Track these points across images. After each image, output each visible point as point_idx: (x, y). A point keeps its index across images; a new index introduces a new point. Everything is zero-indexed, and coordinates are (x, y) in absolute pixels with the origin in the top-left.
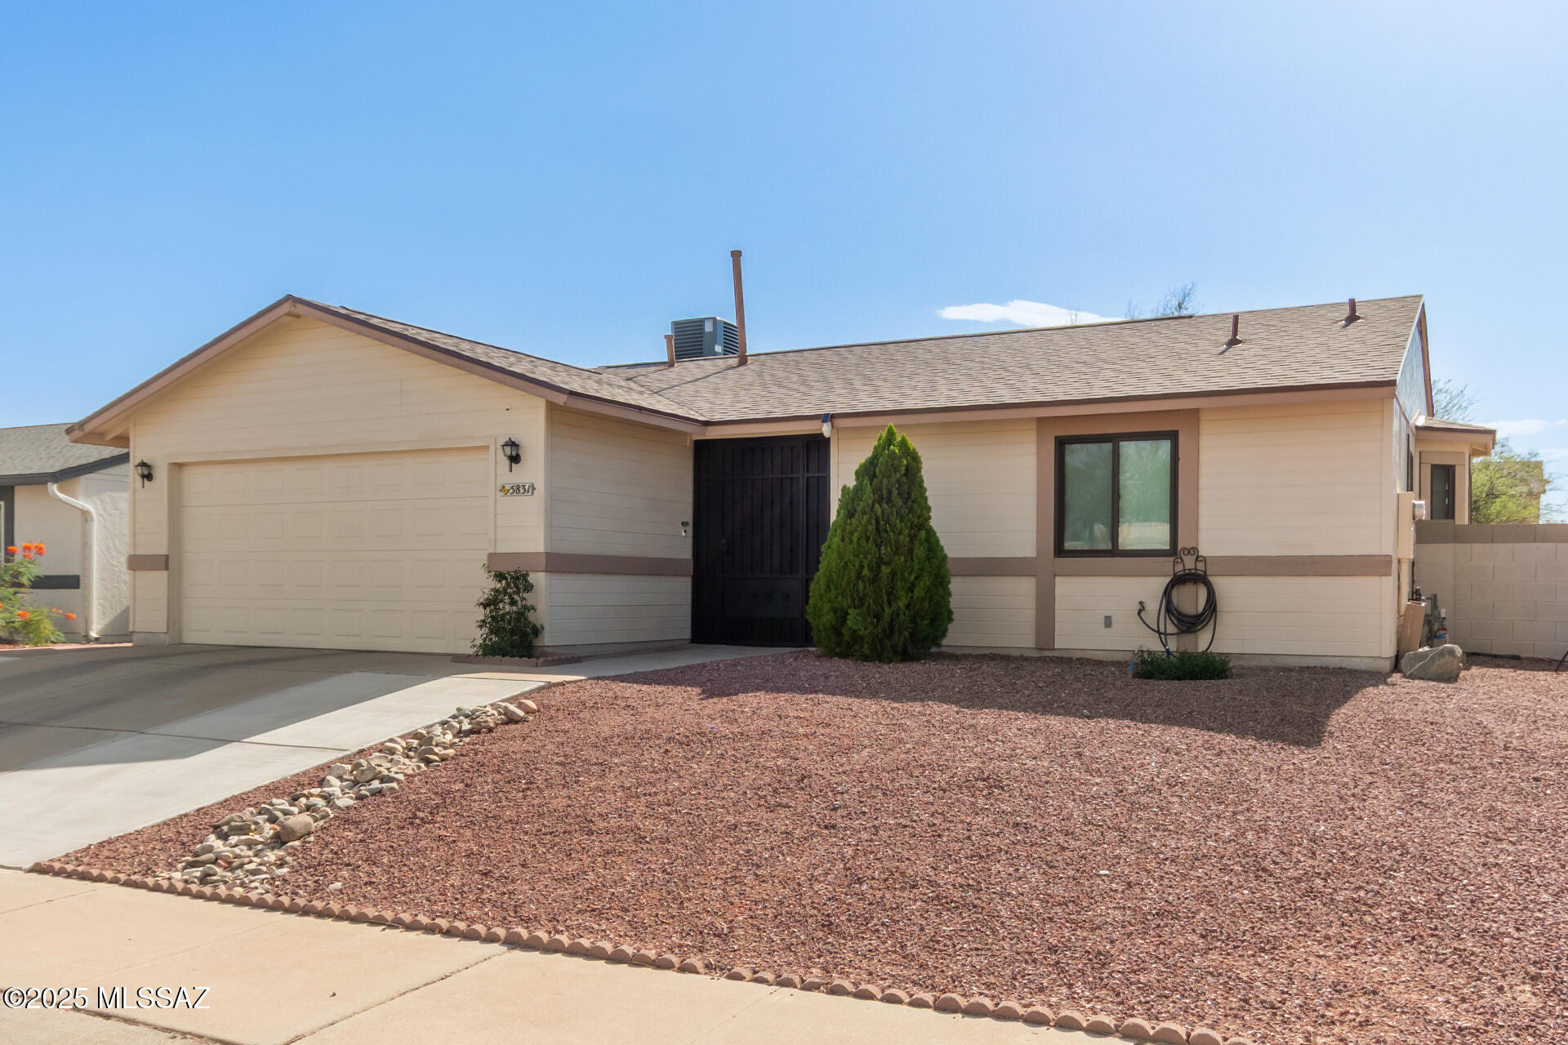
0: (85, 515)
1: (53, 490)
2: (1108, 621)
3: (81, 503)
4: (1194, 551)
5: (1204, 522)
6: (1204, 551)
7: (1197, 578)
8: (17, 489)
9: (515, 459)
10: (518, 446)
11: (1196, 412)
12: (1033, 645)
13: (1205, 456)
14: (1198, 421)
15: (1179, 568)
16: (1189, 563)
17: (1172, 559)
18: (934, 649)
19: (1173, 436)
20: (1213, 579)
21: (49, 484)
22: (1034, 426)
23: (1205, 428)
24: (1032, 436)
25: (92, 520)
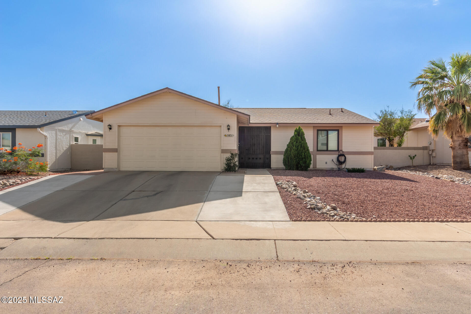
0: (46, 137)
1: (39, 130)
2: (326, 163)
3: (45, 133)
4: (341, 150)
5: (343, 145)
6: (343, 150)
7: (343, 155)
8: (17, 129)
9: (229, 129)
10: (230, 126)
11: (342, 127)
12: (312, 167)
13: (343, 134)
14: (342, 128)
15: (339, 153)
16: (341, 152)
17: (338, 152)
18: (309, 169)
19: (338, 131)
20: (345, 155)
21: (38, 128)
22: (313, 127)
23: (343, 129)
24: (312, 129)
25: (47, 138)
